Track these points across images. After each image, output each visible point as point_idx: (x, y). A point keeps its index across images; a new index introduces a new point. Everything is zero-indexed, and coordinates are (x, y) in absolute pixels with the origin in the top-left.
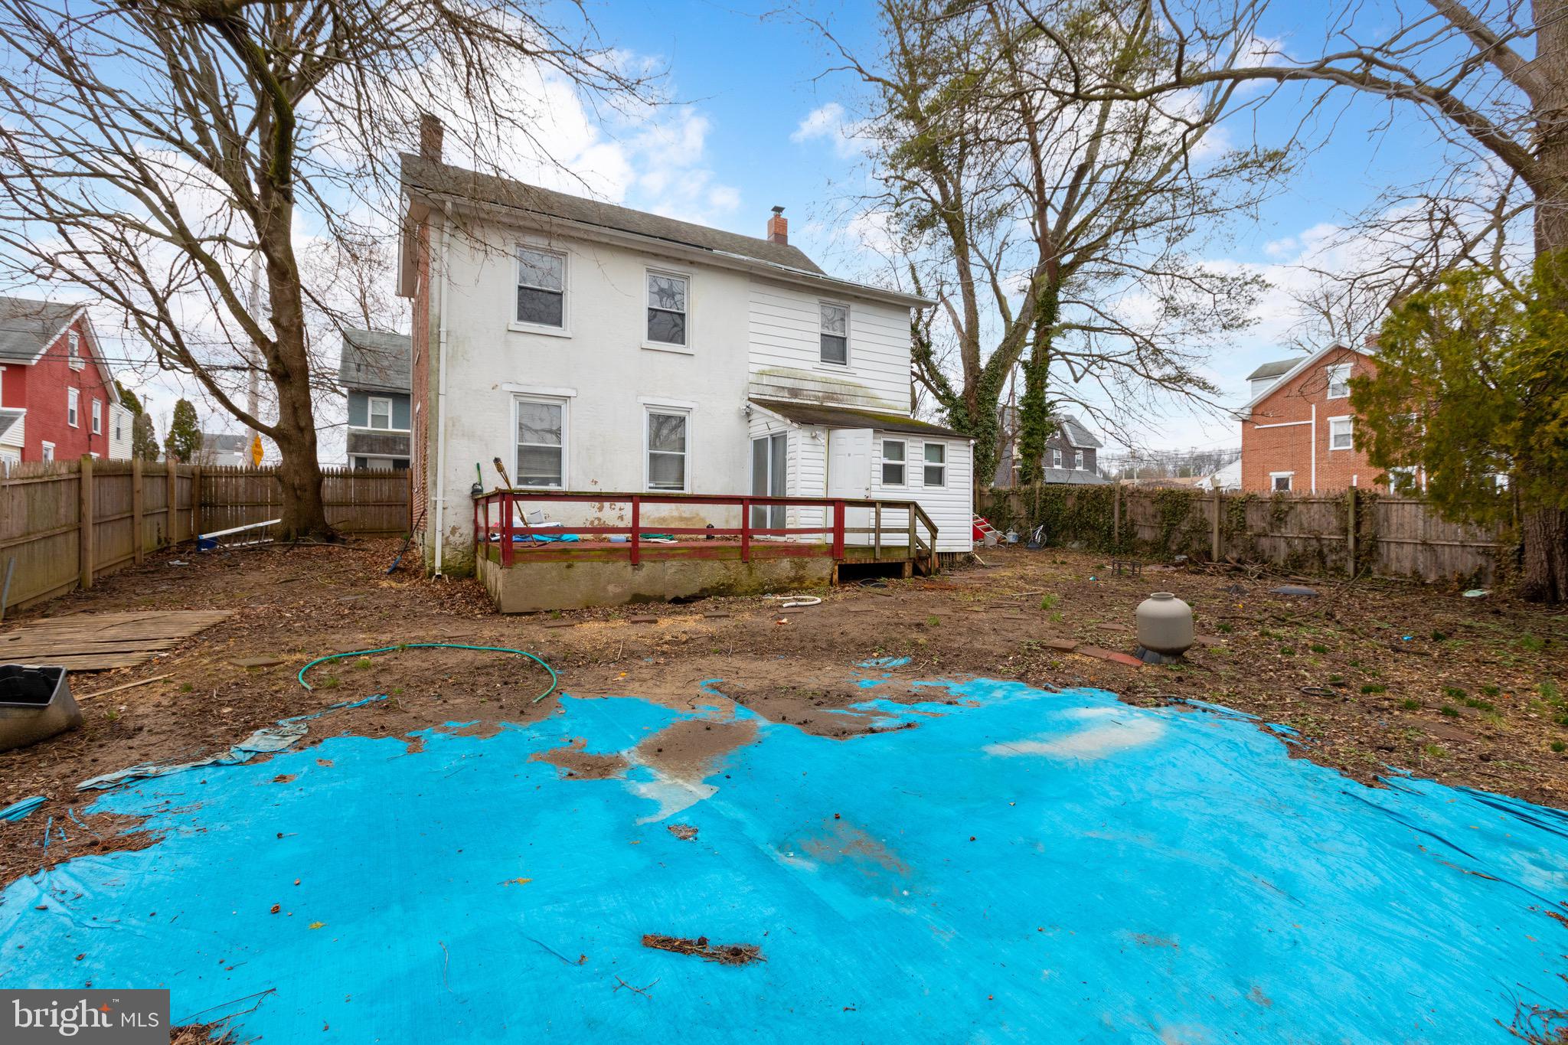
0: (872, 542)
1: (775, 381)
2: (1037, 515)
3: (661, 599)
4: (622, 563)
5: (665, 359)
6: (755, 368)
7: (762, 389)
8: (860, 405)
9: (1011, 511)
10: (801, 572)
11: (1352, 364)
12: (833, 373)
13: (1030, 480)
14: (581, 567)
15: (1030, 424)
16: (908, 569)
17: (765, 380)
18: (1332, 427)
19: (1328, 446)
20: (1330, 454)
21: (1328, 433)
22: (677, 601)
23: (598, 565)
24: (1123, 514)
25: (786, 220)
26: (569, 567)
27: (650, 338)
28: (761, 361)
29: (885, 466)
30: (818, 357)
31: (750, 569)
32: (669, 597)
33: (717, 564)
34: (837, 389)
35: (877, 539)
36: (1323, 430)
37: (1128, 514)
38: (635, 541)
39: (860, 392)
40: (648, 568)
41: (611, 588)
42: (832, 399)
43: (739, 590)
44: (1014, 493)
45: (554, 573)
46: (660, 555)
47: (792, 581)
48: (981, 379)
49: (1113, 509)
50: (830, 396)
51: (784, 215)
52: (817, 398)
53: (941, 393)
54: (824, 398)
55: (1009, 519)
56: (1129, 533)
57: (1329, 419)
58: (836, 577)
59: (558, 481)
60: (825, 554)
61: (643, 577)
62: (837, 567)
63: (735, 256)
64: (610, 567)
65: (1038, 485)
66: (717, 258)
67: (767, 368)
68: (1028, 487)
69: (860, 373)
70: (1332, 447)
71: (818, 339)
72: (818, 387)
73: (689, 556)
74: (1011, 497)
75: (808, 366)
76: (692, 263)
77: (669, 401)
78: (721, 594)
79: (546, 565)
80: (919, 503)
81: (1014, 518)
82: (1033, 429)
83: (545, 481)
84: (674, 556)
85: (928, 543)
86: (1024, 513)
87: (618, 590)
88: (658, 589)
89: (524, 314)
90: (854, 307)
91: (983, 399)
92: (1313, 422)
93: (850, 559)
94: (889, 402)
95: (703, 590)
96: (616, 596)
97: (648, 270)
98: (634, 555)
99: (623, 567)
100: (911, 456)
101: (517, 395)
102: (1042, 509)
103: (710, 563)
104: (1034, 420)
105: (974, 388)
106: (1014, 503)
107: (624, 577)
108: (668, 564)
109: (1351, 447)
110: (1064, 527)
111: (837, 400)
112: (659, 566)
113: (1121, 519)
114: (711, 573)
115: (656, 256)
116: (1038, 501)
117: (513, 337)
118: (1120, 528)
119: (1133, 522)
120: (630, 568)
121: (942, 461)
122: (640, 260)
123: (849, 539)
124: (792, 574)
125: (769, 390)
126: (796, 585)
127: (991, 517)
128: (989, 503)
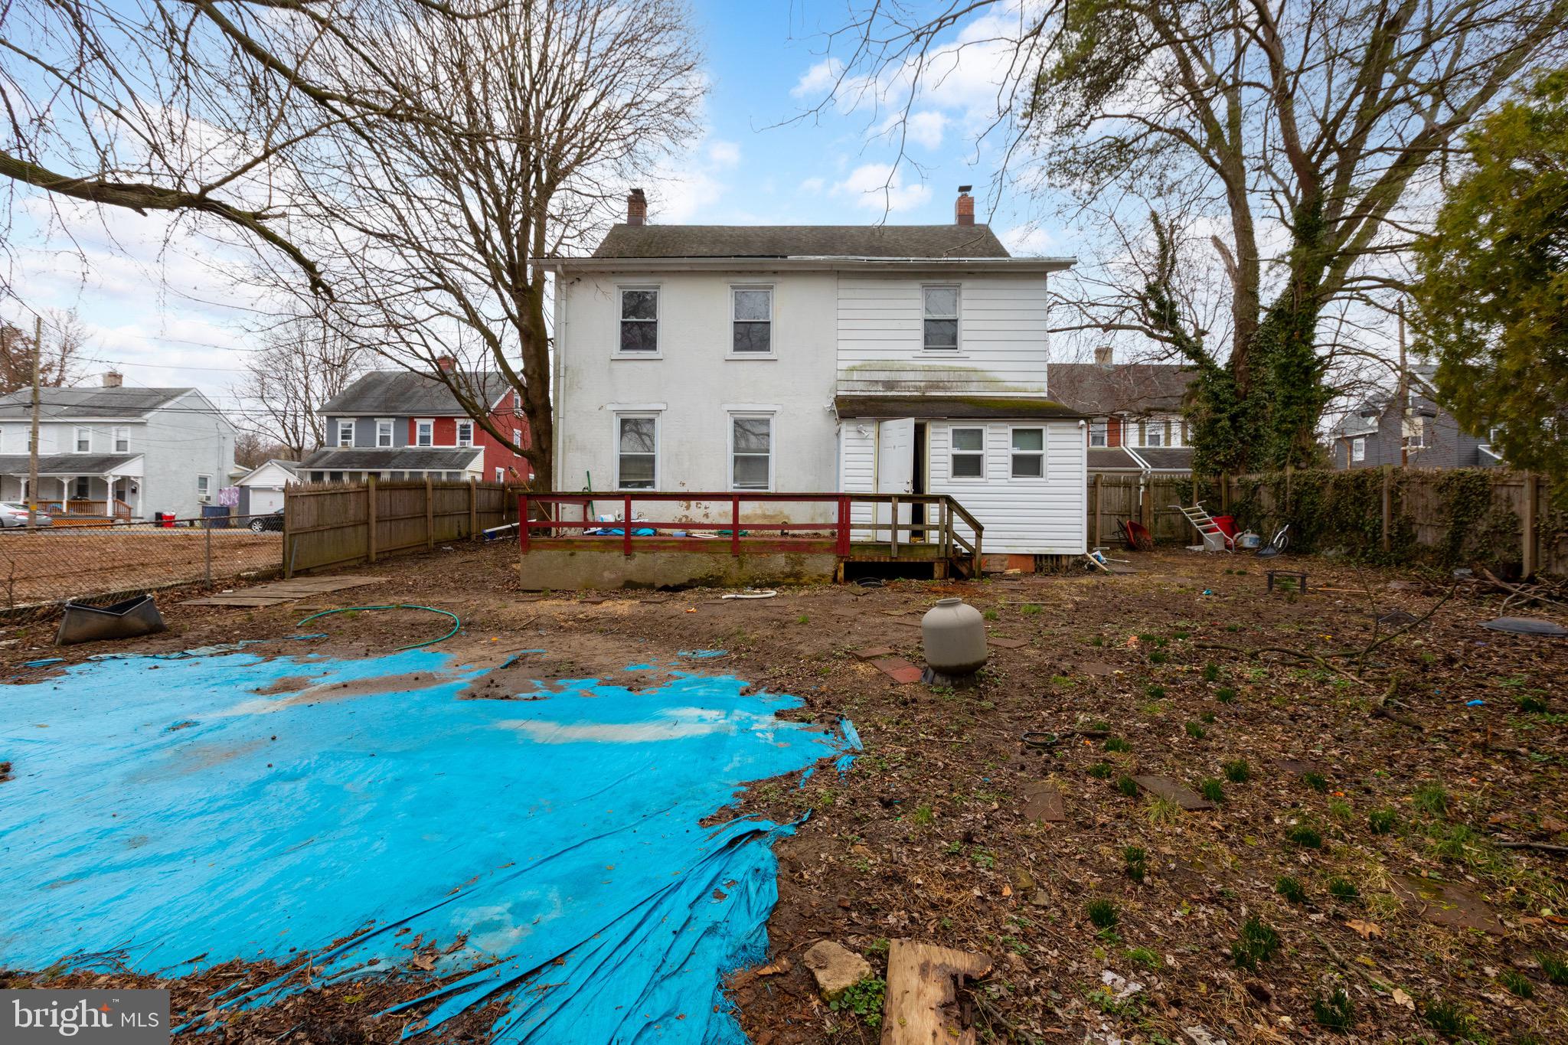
0: (889, 539)
1: (867, 376)
2: (1287, 511)
3: (651, 587)
4: (616, 553)
5: (751, 368)
6: (843, 365)
7: (851, 385)
8: (974, 391)
9: (1261, 507)
10: (798, 568)
12: (941, 360)
14: (581, 555)
16: (938, 570)
17: (856, 376)
22: (666, 588)
23: (595, 554)
24: (1396, 508)
25: (972, 199)
26: (572, 555)
27: (736, 349)
28: (849, 357)
29: (956, 458)
30: (920, 344)
31: (741, 563)
32: (659, 585)
33: (705, 558)
34: (944, 376)
35: (895, 536)
37: (1404, 507)
38: (628, 534)
39: (974, 376)
40: (639, 557)
41: (606, 574)
42: (938, 388)
43: (729, 582)
44: (1263, 483)
45: (560, 560)
46: (652, 547)
47: (788, 576)
49: (1381, 502)
50: (935, 385)
51: (970, 194)
52: (917, 389)
54: (927, 388)
55: (1259, 518)
56: (1404, 533)
58: (841, 574)
59: (652, 484)
60: (828, 550)
61: (637, 565)
62: (842, 565)
63: (812, 258)
64: (606, 556)
65: (1291, 471)
66: (792, 263)
67: (857, 364)
68: (1279, 474)
69: (974, 356)
71: (920, 325)
72: (920, 376)
73: (680, 549)
74: (1262, 489)
75: (908, 356)
76: (775, 272)
77: (751, 405)
78: (709, 584)
79: (554, 553)
80: (954, 496)
81: (1264, 516)
83: (642, 485)
84: (665, 548)
85: (972, 542)
86: (1274, 508)
87: (613, 576)
88: (649, 577)
89: (627, 344)
90: (966, 284)
91: (1256, 363)
93: (858, 557)
94: (1016, 385)
95: (691, 581)
96: (611, 581)
97: (733, 287)
98: (628, 547)
99: (616, 556)
100: (991, 445)
101: (618, 412)
102: (1292, 503)
103: (699, 555)
105: (1244, 350)
106: (1264, 496)
107: (616, 565)
108: (657, 555)
110: (1321, 528)
111: (945, 389)
112: (649, 556)
113: (1393, 516)
114: (699, 565)
115: (740, 273)
117: (616, 365)
118: (1391, 528)
119: (1410, 521)
120: (623, 558)
121: (1041, 448)
122: (724, 279)
123: (856, 536)
124: (787, 570)
125: (860, 386)
126: (791, 580)
127: (1238, 515)
128: (1237, 497)
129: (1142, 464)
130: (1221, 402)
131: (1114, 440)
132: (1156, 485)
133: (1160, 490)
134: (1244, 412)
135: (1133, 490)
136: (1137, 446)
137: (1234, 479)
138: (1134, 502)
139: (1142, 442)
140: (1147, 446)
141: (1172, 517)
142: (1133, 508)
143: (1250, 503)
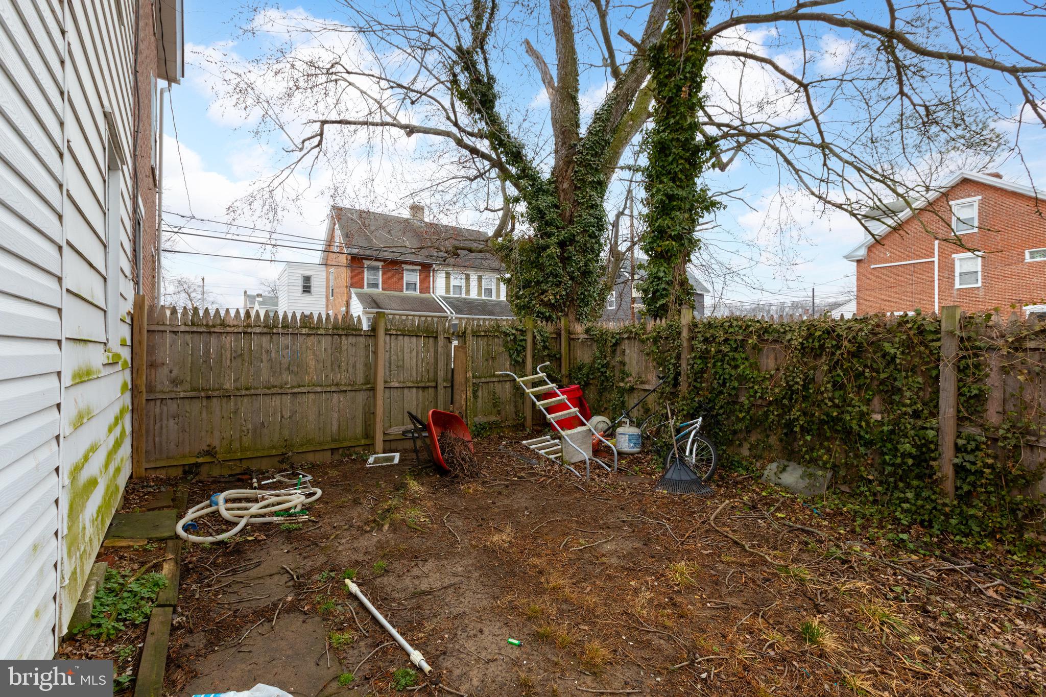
2: (683, 388)
9: (625, 375)
11: (980, 197)
13: (665, 308)
15: (668, 186)
18: (957, 264)
19: (953, 284)
20: (955, 293)
21: (953, 271)
36: (948, 268)
44: (633, 336)
48: (579, 148)
53: (514, 170)
55: (622, 391)
57: (953, 256)
65: (686, 317)
68: (663, 323)
70: (957, 286)
74: (625, 345)
81: (632, 389)
82: (671, 198)
86: (653, 381)
91: (583, 181)
92: (936, 259)
102: (698, 375)
104: (673, 180)
105: (568, 162)
106: (632, 356)
109: (979, 284)
110: (755, 424)
116: (685, 355)
127: (587, 384)
128: (584, 356)
129: (448, 311)
130: (548, 224)
131: (425, 288)
132: (476, 334)
133: (482, 343)
134: (572, 240)
135: (441, 341)
136: (444, 294)
137: (579, 329)
138: (441, 365)
139: (448, 291)
140: (452, 295)
141: (498, 388)
142: (441, 374)
143: (606, 366)
